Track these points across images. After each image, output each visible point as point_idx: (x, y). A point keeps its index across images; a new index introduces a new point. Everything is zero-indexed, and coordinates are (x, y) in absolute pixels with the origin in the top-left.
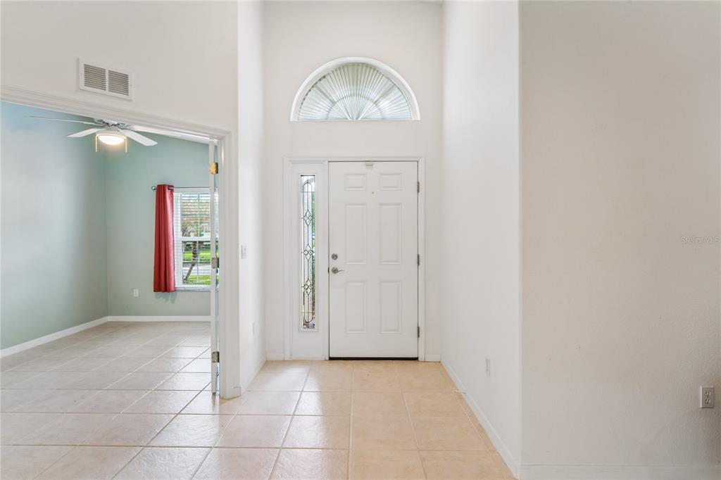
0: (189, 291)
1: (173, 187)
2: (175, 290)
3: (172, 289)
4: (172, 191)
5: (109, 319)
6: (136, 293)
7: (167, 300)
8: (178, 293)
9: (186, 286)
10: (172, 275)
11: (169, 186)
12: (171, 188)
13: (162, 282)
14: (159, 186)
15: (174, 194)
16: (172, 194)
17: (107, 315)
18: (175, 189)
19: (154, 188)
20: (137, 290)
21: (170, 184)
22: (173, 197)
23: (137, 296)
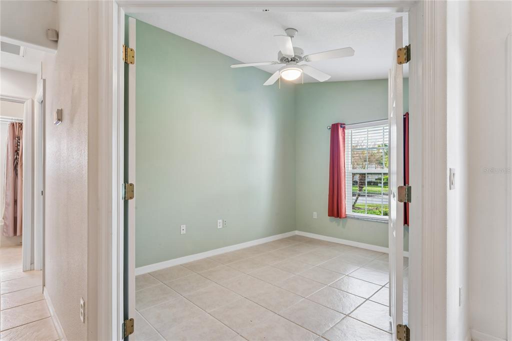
0: (358, 219)
1: (344, 124)
2: (346, 217)
3: (343, 215)
4: (344, 128)
5: (297, 233)
6: (315, 215)
7: (338, 225)
8: (349, 220)
9: (355, 214)
10: (343, 203)
11: (341, 124)
12: (343, 126)
13: (335, 210)
14: (333, 125)
15: (346, 131)
16: (344, 131)
17: (296, 230)
18: (346, 126)
19: (329, 128)
20: (316, 213)
21: (342, 123)
22: (344, 134)
23: (316, 218)
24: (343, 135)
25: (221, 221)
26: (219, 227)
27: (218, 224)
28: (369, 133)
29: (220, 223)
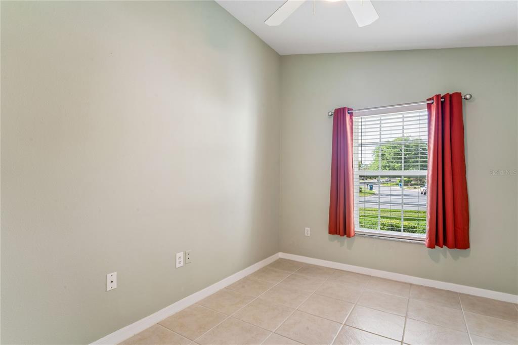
1: (352, 110)
2: (354, 235)
4: (351, 114)
5: (281, 255)
6: (308, 231)
8: (356, 238)
11: (349, 109)
12: (351, 112)
14: (336, 110)
15: (354, 119)
16: (351, 118)
18: (354, 112)
19: (330, 114)
20: (309, 229)
21: (350, 107)
22: (352, 122)
23: (309, 235)
24: (351, 124)
25: (181, 254)
26: (178, 265)
27: (178, 261)
28: (382, 122)
29: (180, 258)
